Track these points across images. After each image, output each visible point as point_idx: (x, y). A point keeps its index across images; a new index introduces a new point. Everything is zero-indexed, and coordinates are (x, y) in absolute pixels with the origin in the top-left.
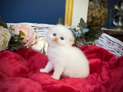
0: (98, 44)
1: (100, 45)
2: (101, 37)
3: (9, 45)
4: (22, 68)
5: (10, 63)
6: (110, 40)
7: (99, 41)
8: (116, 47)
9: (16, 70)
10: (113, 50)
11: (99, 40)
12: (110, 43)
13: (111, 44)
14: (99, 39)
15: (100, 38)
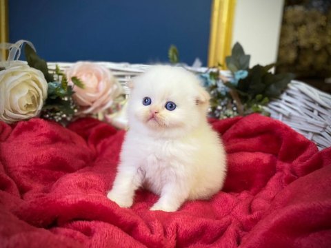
0: (278, 113)
1: (284, 116)
2: (288, 94)
3: (44, 106)
4: (58, 158)
5: (30, 143)
6: (314, 102)
7: (281, 105)
8: (327, 122)
9: (36, 160)
10: (318, 130)
11: (283, 101)
12: (312, 111)
13: (316, 113)
14: (281, 99)
15: (284, 97)
